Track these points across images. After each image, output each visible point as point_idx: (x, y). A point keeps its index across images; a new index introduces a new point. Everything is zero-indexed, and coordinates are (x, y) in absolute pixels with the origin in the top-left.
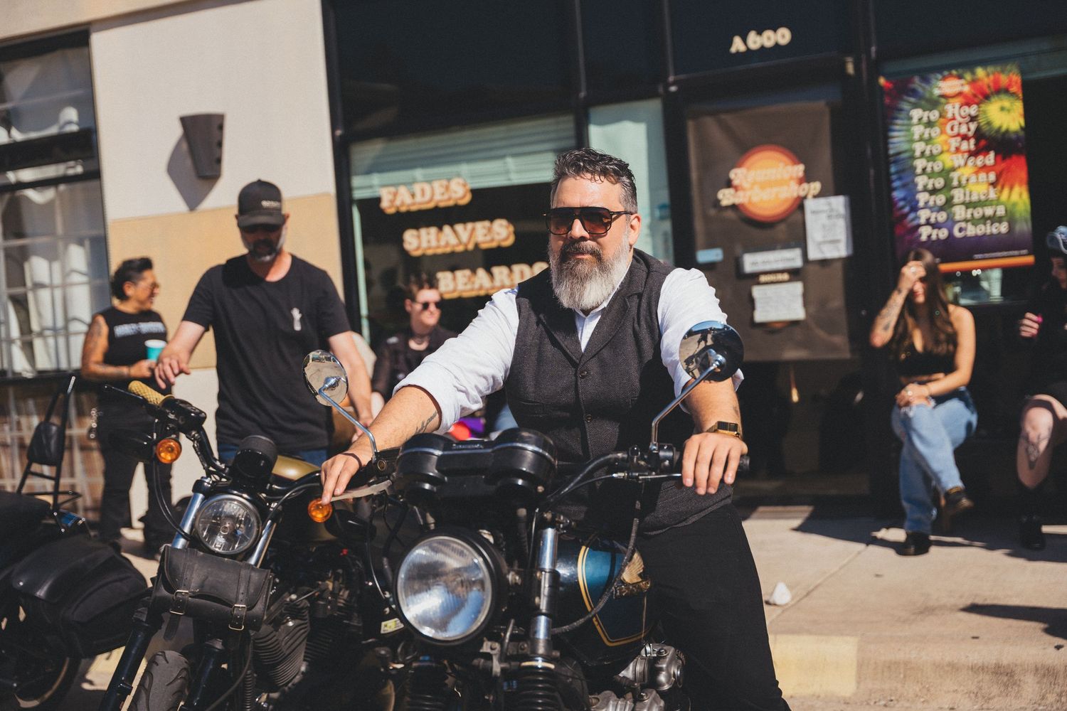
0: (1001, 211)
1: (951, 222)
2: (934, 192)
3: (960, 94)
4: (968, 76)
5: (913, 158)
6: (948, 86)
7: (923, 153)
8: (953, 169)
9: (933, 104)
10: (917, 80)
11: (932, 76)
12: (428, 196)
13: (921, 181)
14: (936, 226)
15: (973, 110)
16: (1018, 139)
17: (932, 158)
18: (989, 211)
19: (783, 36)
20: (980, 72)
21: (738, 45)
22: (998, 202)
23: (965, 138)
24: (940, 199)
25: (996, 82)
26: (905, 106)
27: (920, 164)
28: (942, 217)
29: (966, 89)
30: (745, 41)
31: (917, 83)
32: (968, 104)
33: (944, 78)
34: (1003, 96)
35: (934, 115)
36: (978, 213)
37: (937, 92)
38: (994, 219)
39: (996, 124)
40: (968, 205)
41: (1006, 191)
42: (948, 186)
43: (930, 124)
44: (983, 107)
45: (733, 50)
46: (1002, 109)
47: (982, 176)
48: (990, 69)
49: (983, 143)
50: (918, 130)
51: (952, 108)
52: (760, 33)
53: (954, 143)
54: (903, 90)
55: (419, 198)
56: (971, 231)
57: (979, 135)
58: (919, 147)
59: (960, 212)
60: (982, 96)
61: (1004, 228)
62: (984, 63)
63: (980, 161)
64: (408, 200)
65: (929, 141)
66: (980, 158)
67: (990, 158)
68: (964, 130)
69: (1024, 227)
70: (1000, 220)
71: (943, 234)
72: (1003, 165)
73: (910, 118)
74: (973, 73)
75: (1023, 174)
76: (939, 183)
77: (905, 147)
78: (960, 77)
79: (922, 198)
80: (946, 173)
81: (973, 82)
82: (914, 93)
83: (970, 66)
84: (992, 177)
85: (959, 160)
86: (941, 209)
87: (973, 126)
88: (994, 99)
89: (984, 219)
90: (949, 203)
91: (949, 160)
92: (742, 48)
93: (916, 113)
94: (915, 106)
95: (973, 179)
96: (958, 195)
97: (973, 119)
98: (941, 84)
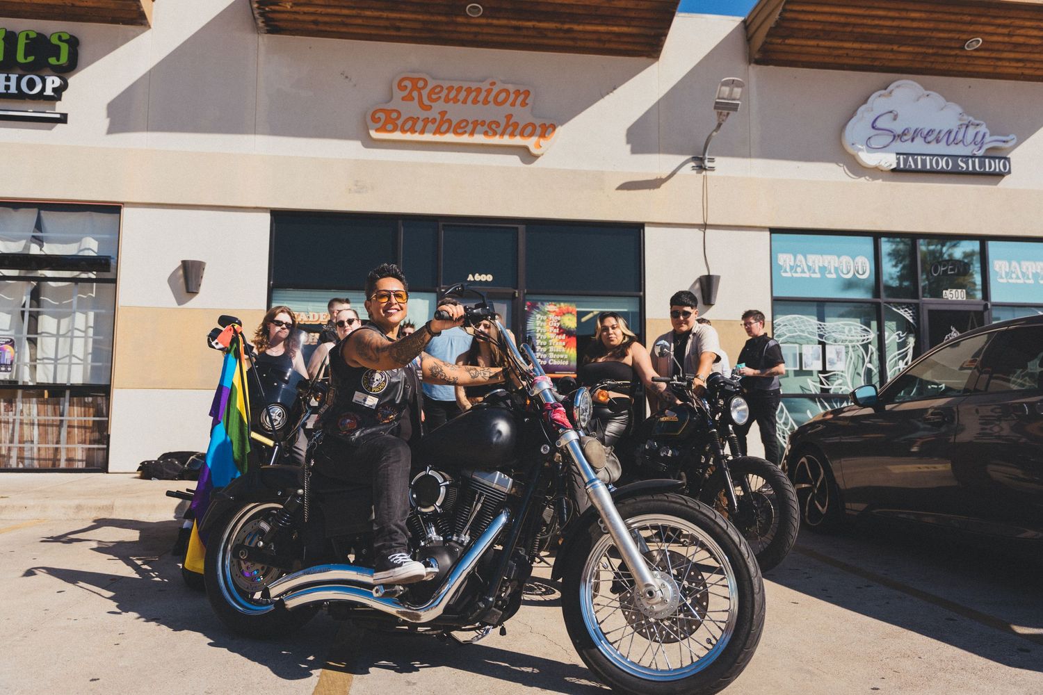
0: (566, 357)
1: (548, 358)
2: (543, 346)
3: (554, 311)
4: (558, 305)
5: (535, 332)
6: (550, 307)
7: (540, 331)
8: (551, 339)
9: (545, 313)
10: (539, 303)
11: (545, 303)
12: (316, 318)
13: (538, 342)
14: (542, 359)
15: (559, 318)
16: (574, 331)
17: (543, 333)
18: (562, 356)
19: (489, 278)
20: (562, 304)
21: (470, 278)
22: (565, 353)
23: (555, 328)
24: (545, 349)
25: (568, 309)
26: (534, 313)
27: (538, 335)
28: (545, 356)
29: (557, 310)
30: (474, 277)
31: (539, 305)
32: (557, 316)
33: (549, 305)
34: (570, 315)
35: (545, 318)
36: (558, 356)
37: (546, 309)
38: (563, 359)
39: (567, 325)
40: (555, 353)
41: (569, 349)
42: (548, 345)
43: (543, 321)
44: (562, 318)
45: (468, 279)
46: (569, 319)
47: (560, 343)
48: (566, 304)
49: (561, 331)
50: (538, 322)
51: (551, 316)
52: (480, 275)
53: (551, 329)
54: (534, 306)
55: (311, 319)
56: (555, 363)
57: (560, 328)
58: (538, 329)
59: (551, 355)
60: (562, 313)
61: (567, 363)
62: (564, 302)
63: (560, 337)
64: (305, 319)
65: (542, 327)
66: (560, 336)
67: (564, 337)
68: (555, 325)
69: (574, 363)
70: (566, 360)
71: (545, 363)
72: (568, 340)
73: (536, 318)
74: (560, 305)
75: (575, 344)
76: (545, 343)
77: (533, 328)
78: (555, 305)
79: (538, 348)
80: (547, 340)
81: (560, 308)
82: (538, 308)
83: (559, 302)
84: (564, 344)
85: (552, 336)
86: (545, 353)
87: (558, 324)
88: (567, 315)
89: (560, 359)
90: (548, 351)
91: (549, 335)
92: (472, 279)
93: (538, 316)
94: (538, 313)
95: (557, 343)
96: (551, 349)
97: (559, 321)
98: (548, 306)
